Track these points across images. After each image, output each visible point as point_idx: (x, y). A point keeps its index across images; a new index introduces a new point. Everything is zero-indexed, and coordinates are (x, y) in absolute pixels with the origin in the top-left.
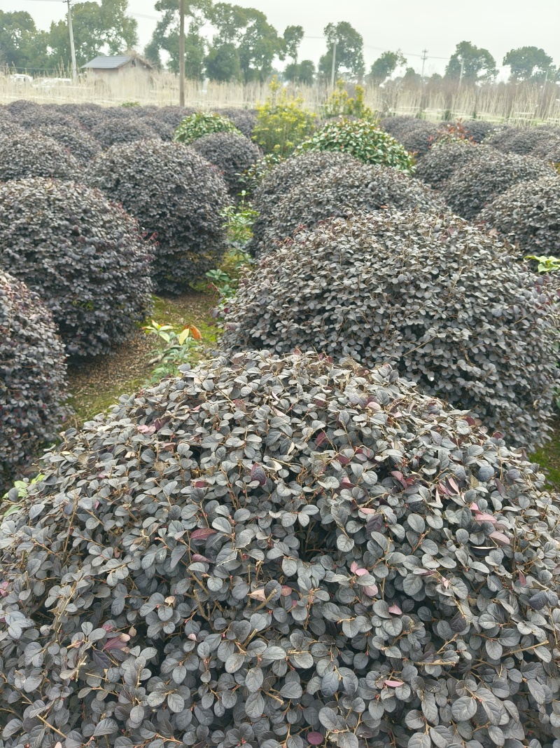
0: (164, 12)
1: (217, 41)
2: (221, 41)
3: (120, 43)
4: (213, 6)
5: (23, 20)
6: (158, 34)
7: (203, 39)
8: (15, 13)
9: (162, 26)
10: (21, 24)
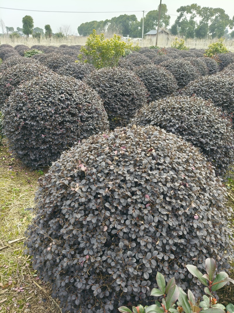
0: (180, 13)
1: (201, 23)
2: (203, 23)
3: (162, 25)
4: (201, 9)
5: (133, 18)
6: (177, 21)
7: (195, 22)
8: (131, 15)
9: (179, 18)
10: (132, 19)
